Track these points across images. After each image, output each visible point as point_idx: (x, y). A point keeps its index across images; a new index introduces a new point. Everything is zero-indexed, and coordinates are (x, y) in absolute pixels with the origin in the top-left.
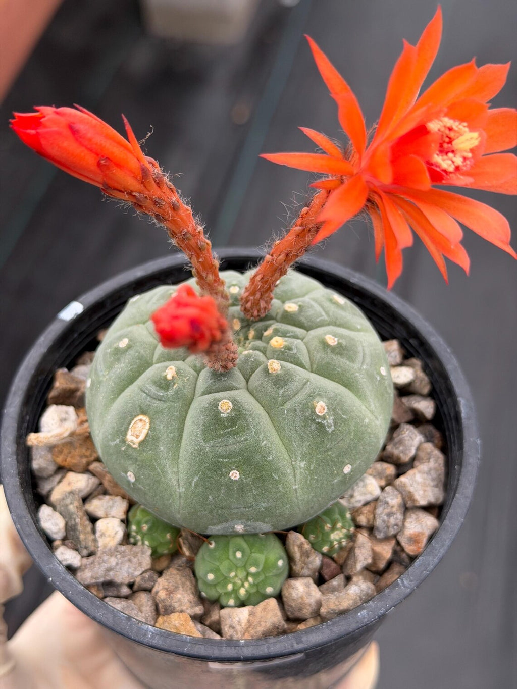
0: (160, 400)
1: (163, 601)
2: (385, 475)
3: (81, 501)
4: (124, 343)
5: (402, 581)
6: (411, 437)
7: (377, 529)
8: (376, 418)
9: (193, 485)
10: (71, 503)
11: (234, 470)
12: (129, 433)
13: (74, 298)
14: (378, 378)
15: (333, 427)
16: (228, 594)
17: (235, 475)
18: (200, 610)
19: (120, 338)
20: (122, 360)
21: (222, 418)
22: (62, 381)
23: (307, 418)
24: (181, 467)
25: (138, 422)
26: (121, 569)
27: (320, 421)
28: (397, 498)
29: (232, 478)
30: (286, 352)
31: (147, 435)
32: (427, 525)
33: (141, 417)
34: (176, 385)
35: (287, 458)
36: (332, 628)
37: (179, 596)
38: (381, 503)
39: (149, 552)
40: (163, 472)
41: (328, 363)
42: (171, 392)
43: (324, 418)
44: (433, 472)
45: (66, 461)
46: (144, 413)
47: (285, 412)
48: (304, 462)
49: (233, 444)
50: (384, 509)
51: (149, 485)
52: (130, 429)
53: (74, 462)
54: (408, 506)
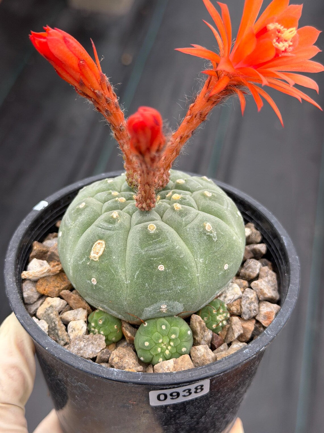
0: (110, 230)
1: (117, 364)
2: (243, 286)
3: (58, 313)
5: (267, 332)
7: (244, 313)
8: (239, 238)
9: (136, 277)
10: (51, 313)
11: (161, 264)
12: (92, 252)
14: (237, 216)
15: (217, 238)
16: (158, 355)
17: (161, 267)
18: (141, 369)
20: (83, 214)
21: (150, 234)
22: (37, 247)
23: (201, 232)
24: (127, 267)
25: (97, 245)
26: (87, 348)
27: (209, 234)
28: (254, 294)
29: (160, 269)
30: (183, 201)
31: (104, 251)
33: (99, 241)
34: (119, 221)
35: (192, 256)
37: (127, 360)
38: (244, 298)
39: (104, 338)
40: (115, 272)
41: (208, 206)
42: (117, 225)
43: (211, 232)
44: (271, 282)
45: (45, 290)
46: (101, 239)
47: (188, 230)
48: (202, 259)
49: (159, 249)
50: (246, 301)
51: (106, 283)
52: (92, 250)
53: (51, 290)
54: (260, 299)
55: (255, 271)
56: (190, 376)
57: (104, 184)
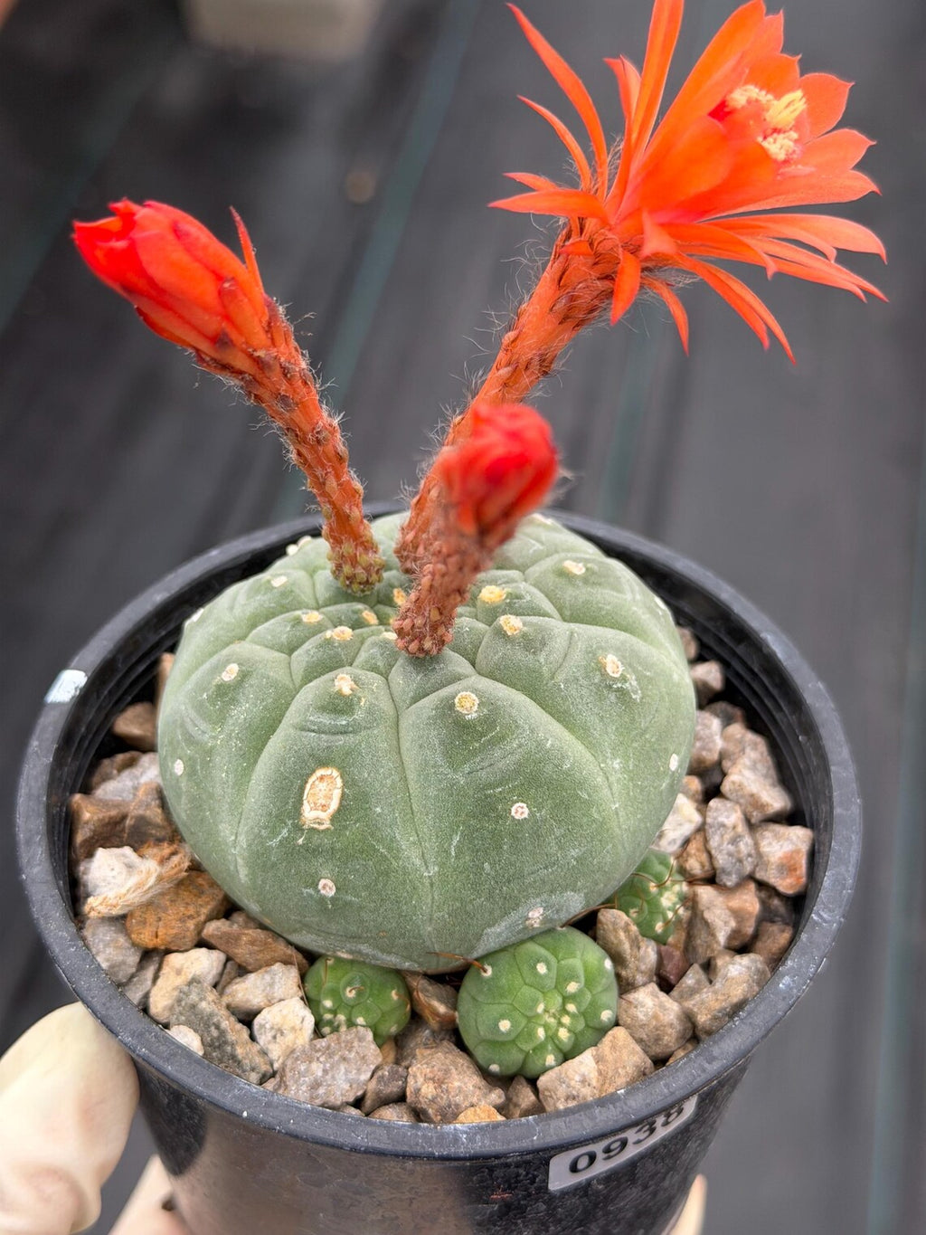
0: (346, 733)
1: (433, 1100)
3: (215, 991)
4: (230, 673)
5: (820, 916)
6: (704, 725)
7: (723, 871)
9: (453, 854)
10: (201, 1000)
11: (517, 802)
12: (306, 808)
13: (63, 665)
15: (639, 692)
16: (540, 1048)
17: (520, 810)
18: (500, 1097)
20: (241, 698)
21: (469, 721)
22: (89, 813)
23: (598, 686)
24: (423, 829)
25: (317, 782)
26: (333, 1077)
27: (619, 685)
28: (734, 812)
29: (518, 817)
30: (515, 603)
31: (343, 796)
32: (799, 837)
33: (320, 772)
34: (363, 700)
35: (592, 759)
36: (750, 1020)
37: (457, 1084)
38: (713, 829)
39: (370, 1036)
40: (390, 849)
41: (586, 602)
42: (359, 715)
43: (624, 679)
44: (759, 767)
45: (157, 936)
46: (323, 763)
47: (562, 686)
48: (618, 761)
49: (503, 759)
50: (722, 836)
51: (367, 887)
52: (305, 802)
53: (174, 931)
54: (753, 821)
55: (711, 745)
56: (666, 1091)
57: (265, 594)
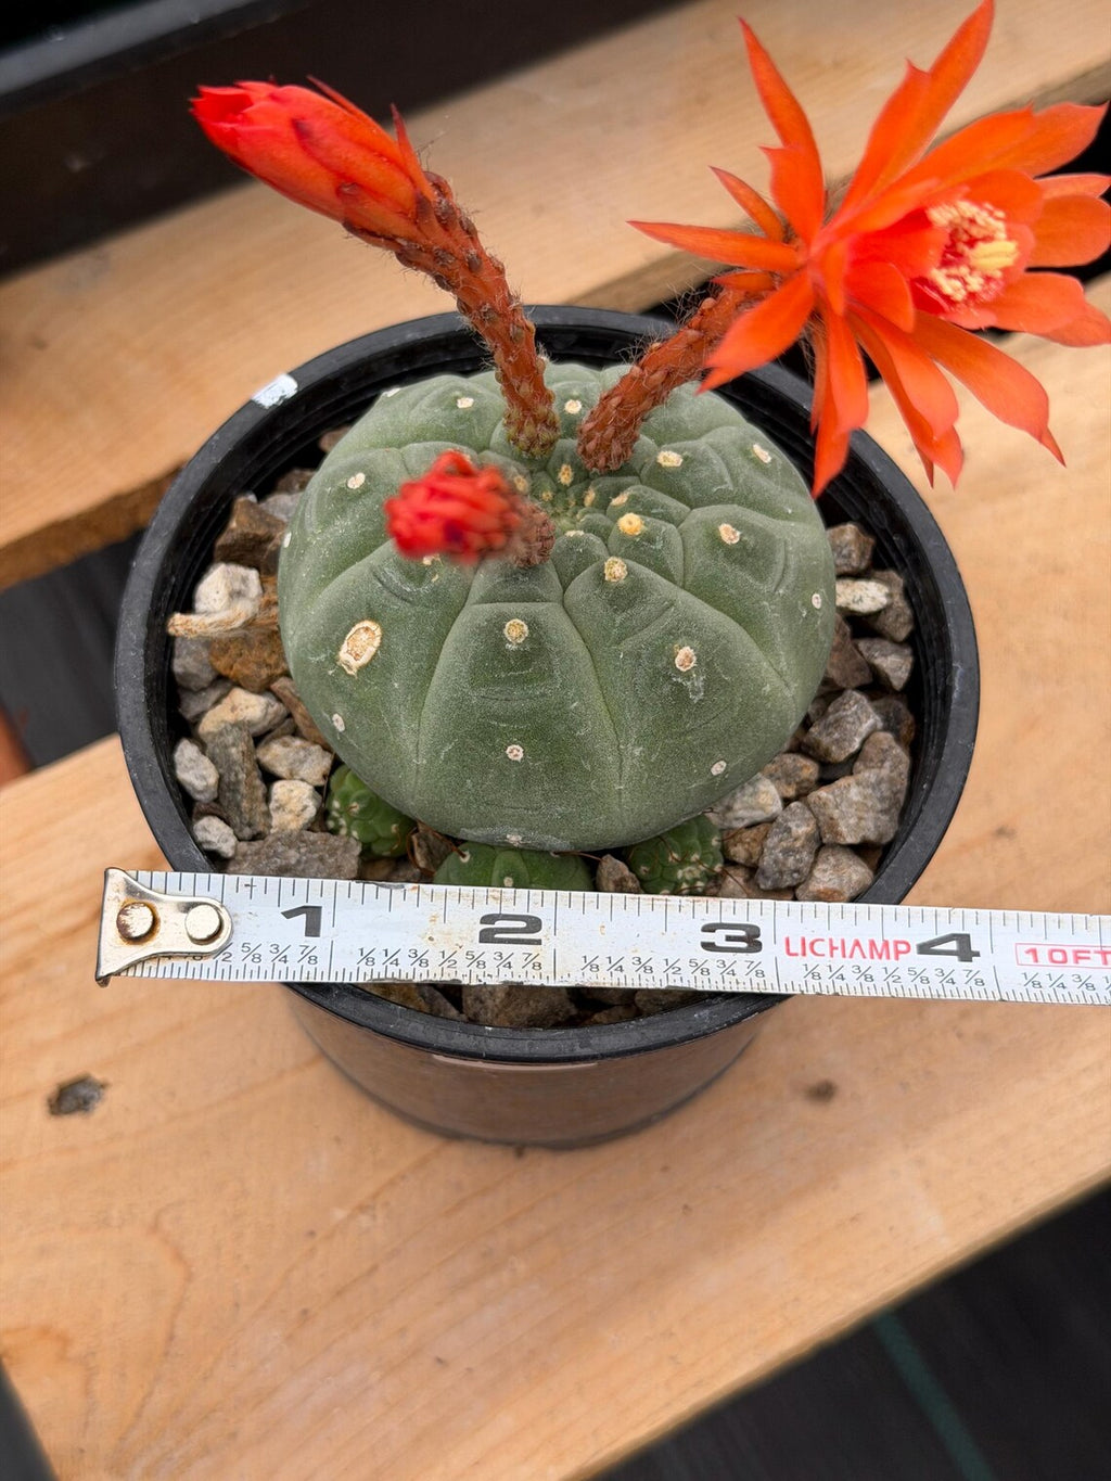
0: (405, 600)
2: (798, 780)
3: (252, 742)
4: (357, 481)
6: (859, 718)
7: (763, 873)
8: (787, 685)
9: (442, 757)
10: (234, 745)
11: (515, 743)
12: (344, 648)
15: (702, 694)
17: (515, 752)
19: (352, 470)
20: (349, 512)
21: (507, 650)
22: (239, 524)
23: (657, 672)
24: (425, 723)
25: (362, 631)
27: (680, 680)
28: (808, 825)
29: (511, 756)
30: (643, 545)
31: (374, 657)
32: (850, 880)
33: (367, 624)
34: (437, 576)
35: (612, 736)
36: (645, 1031)
38: (778, 829)
39: (358, 850)
40: (392, 724)
41: (715, 577)
42: (425, 589)
43: (687, 676)
44: (884, 786)
45: (231, 668)
46: (373, 617)
47: (621, 656)
48: (641, 748)
49: (520, 700)
50: (781, 840)
51: (367, 742)
52: (346, 642)
53: (246, 672)
54: (825, 841)
57: (445, 410)
